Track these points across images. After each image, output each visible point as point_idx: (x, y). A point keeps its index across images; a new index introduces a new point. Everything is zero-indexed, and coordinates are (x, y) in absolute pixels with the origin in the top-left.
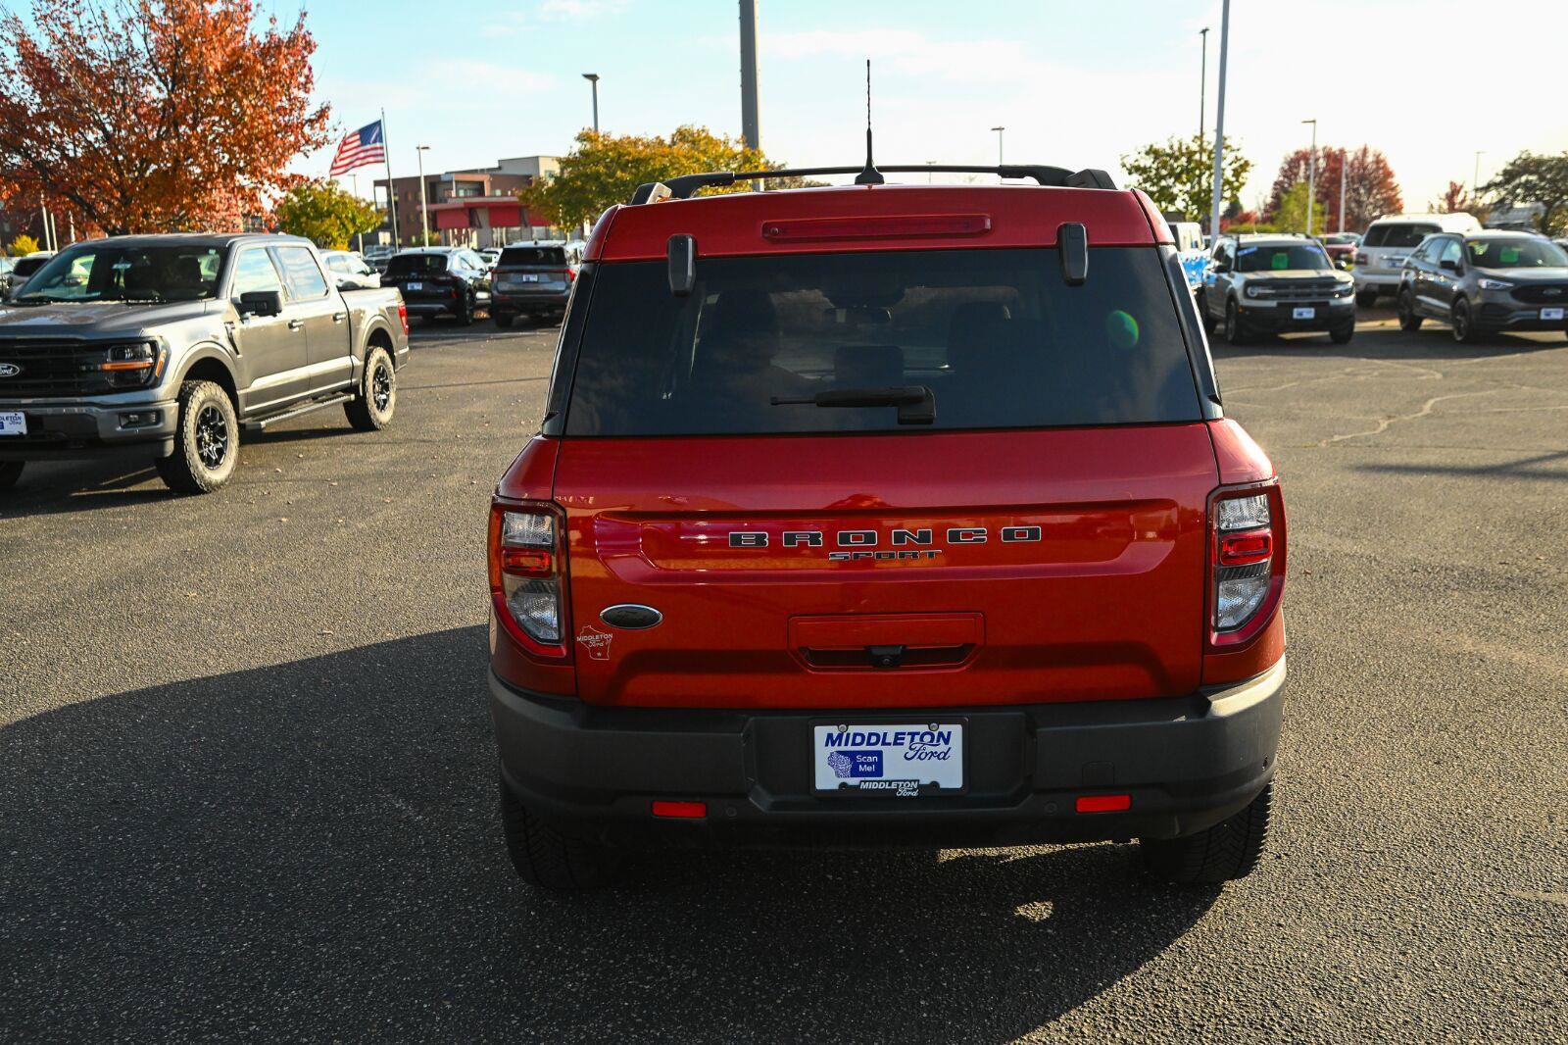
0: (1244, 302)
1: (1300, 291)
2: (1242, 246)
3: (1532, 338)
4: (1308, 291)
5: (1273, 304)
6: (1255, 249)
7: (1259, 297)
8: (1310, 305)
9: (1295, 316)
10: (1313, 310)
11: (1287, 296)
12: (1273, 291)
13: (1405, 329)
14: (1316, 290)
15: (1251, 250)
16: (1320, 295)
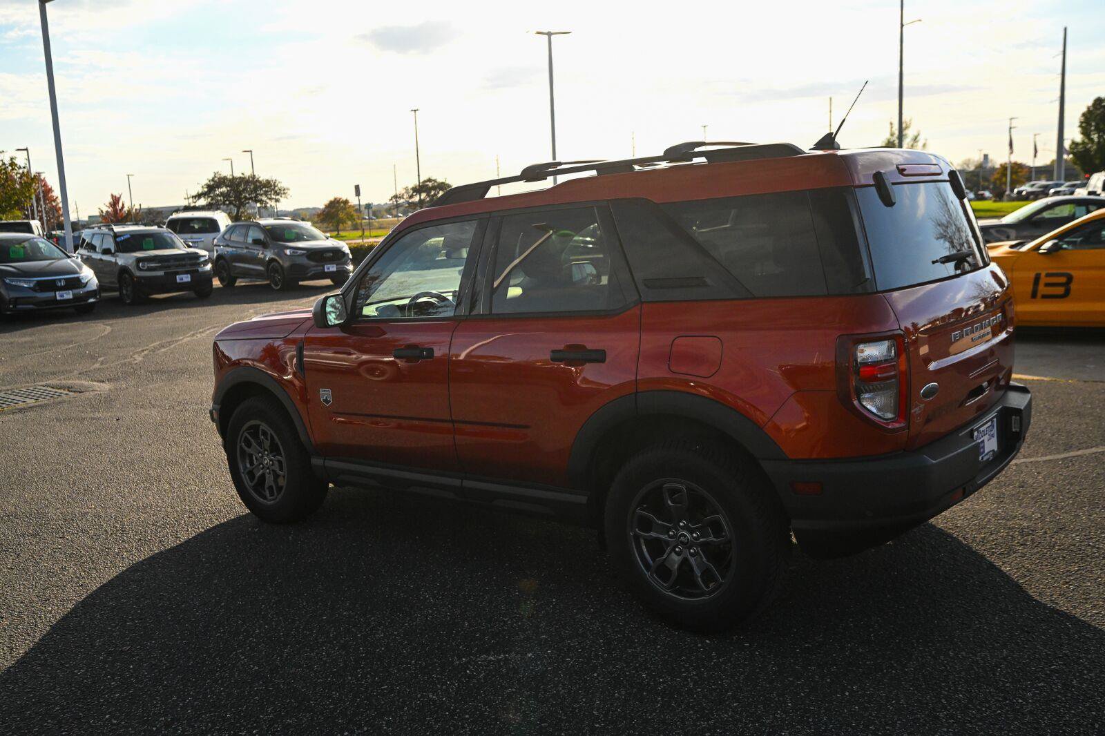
0: (138, 274)
1: (178, 263)
2: (118, 234)
3: (318, 285)
4: (184, 263)
5: (161, 273)
6: (129, 236)
7: (150, 269)
8: (187, 272)
9: (178, 281)
10: (189, 276)
11: (169, 267)
12: (160, 265)
13: (224, 286)
14: (189, 262)
15: (126, 237)
16: (192, 265)
